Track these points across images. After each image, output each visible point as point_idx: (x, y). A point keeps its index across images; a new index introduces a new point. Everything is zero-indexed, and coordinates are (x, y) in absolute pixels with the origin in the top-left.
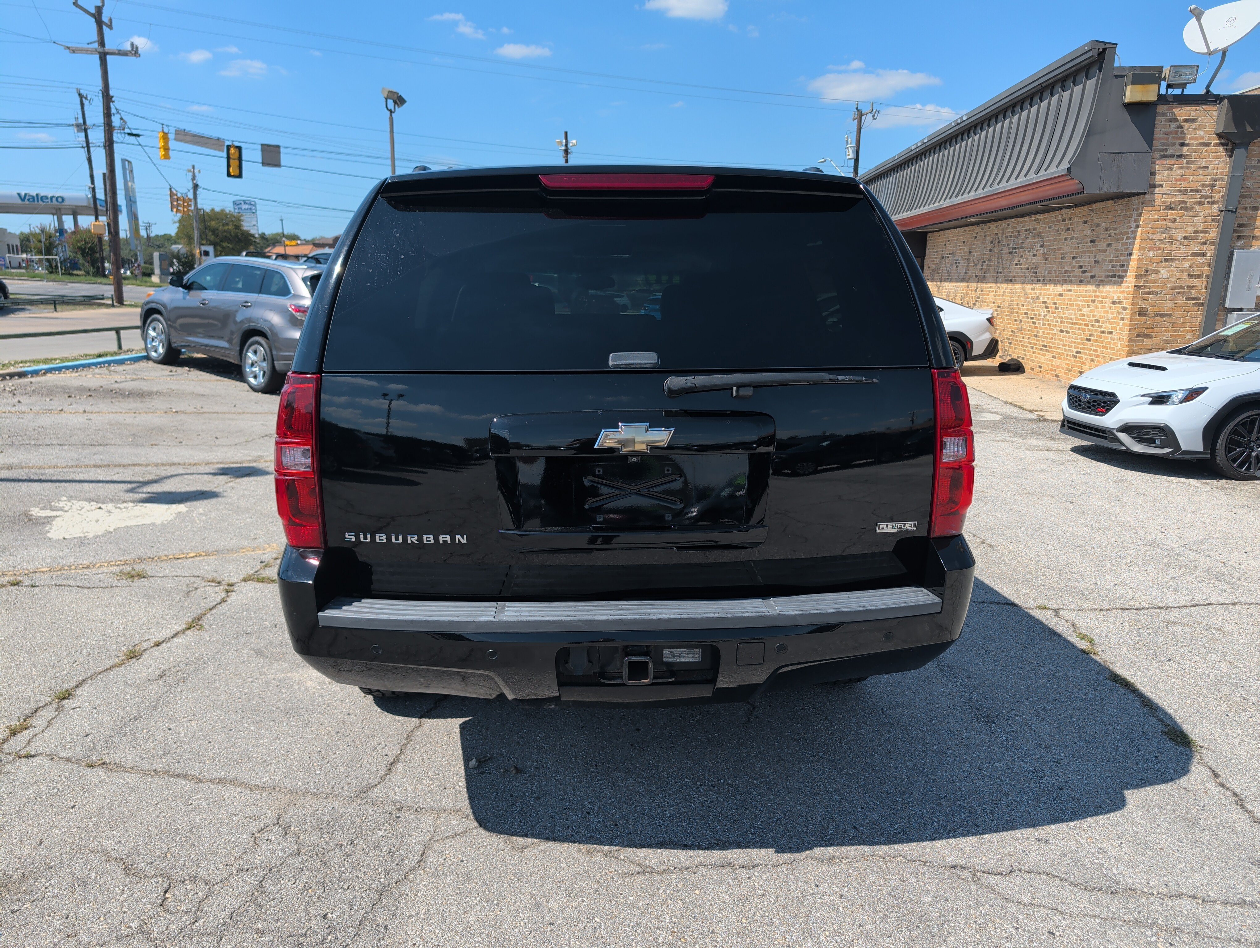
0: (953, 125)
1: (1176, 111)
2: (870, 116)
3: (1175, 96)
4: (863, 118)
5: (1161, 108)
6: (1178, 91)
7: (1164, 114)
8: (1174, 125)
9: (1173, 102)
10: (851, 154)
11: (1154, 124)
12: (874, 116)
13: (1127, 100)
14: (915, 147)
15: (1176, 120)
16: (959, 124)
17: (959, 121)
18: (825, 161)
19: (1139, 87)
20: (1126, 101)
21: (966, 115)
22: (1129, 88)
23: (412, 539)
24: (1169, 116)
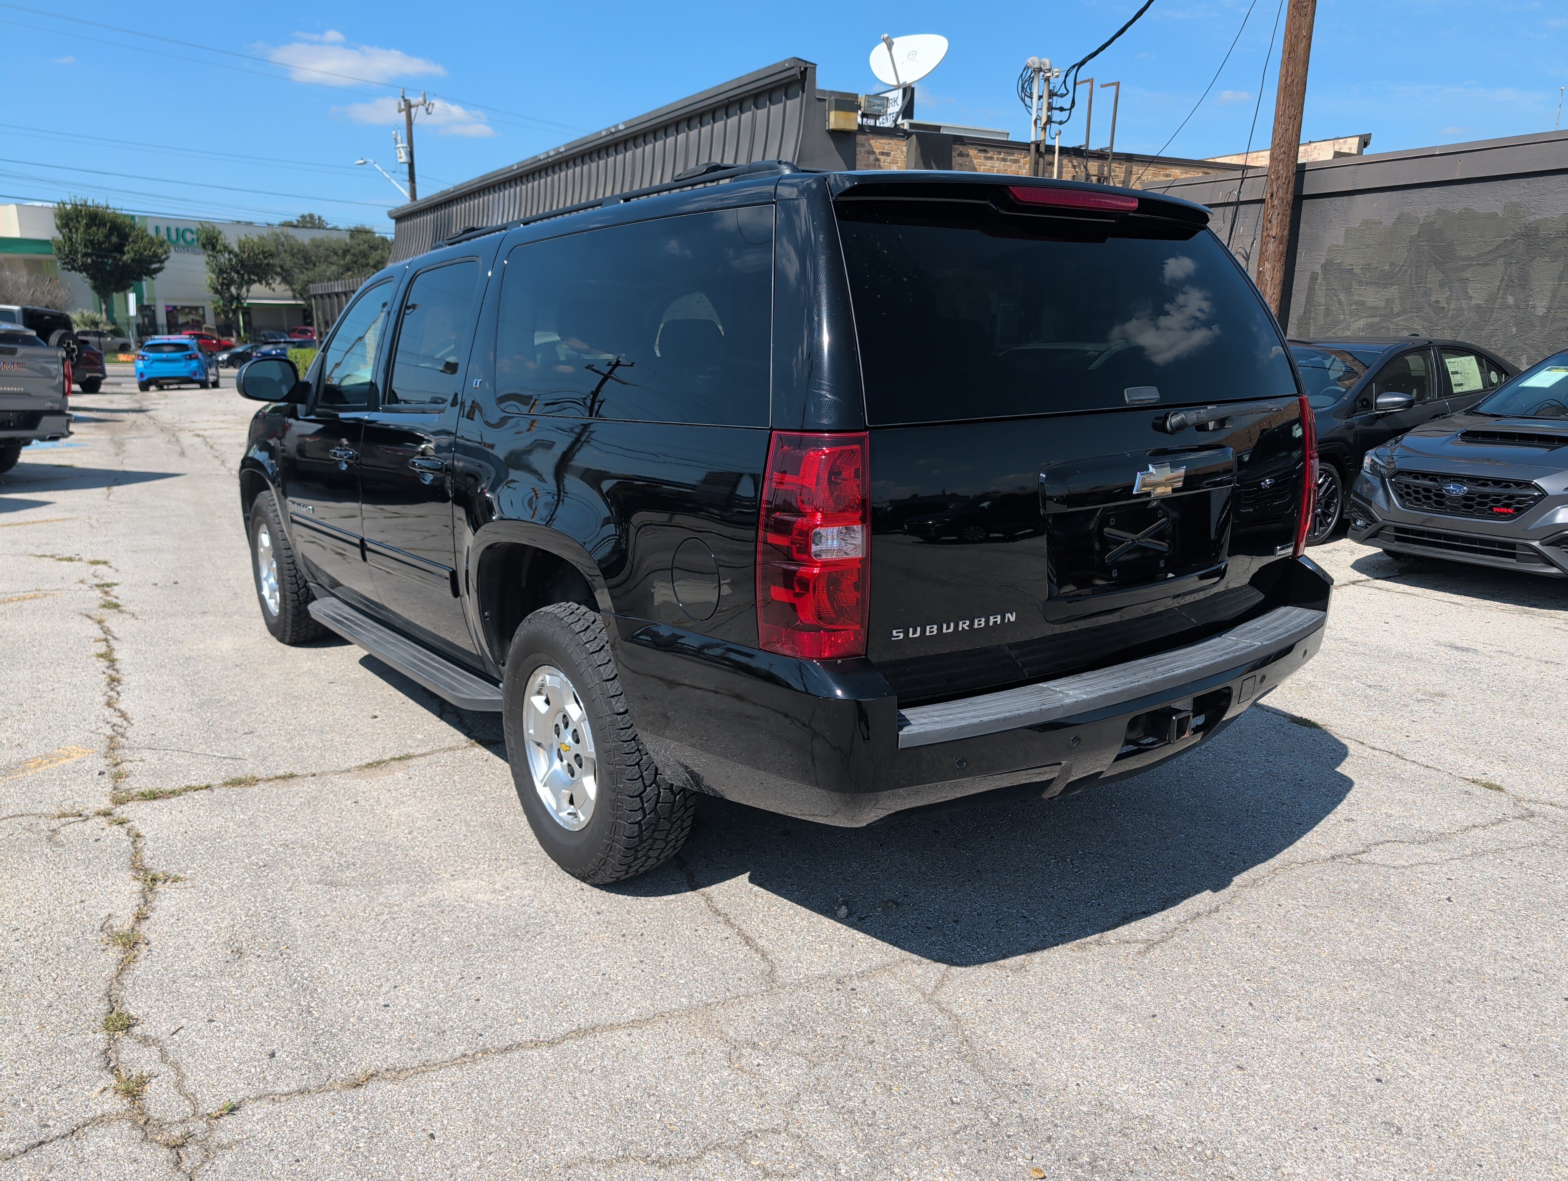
0: (604, 133)
1: (872, 142)
2: (422, 109)
3: (870, 127)
4: (413, 110)
5: (860, 138)
6: (871, 122)
7: (863, 145)
8: (872, 158)
9: (870, 133)
10: (404, 158)
11: (855, 154)
12: (427, 110)
13: (832, 125)
14: (545, 156)
15: (874, 153)
16: (612, 133)
17: (613, 130)
18: (365, 163)
19: (841, 114)
20: (831, 128)
21: (623, 123)
22: (832, 114)
23: (964, 625)
24: (867, 148)
